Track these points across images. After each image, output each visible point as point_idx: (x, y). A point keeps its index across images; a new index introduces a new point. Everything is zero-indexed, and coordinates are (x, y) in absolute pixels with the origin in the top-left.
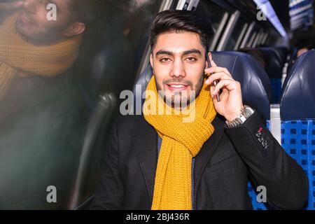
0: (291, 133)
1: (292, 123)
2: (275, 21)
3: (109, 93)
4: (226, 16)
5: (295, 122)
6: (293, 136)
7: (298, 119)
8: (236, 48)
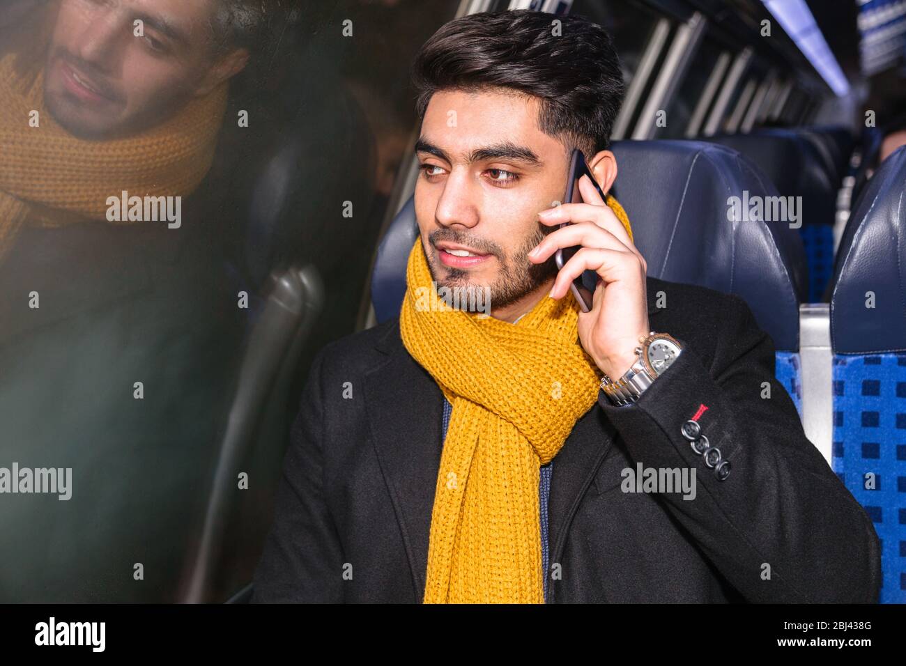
0: (865, 393)
1: (867, 361)
2: (813, 46)
3: (299, 268)
4: (662, 30)
5: (877, 361)
6: (870, 403)
7: (885, 348)
8: (693, 130)
